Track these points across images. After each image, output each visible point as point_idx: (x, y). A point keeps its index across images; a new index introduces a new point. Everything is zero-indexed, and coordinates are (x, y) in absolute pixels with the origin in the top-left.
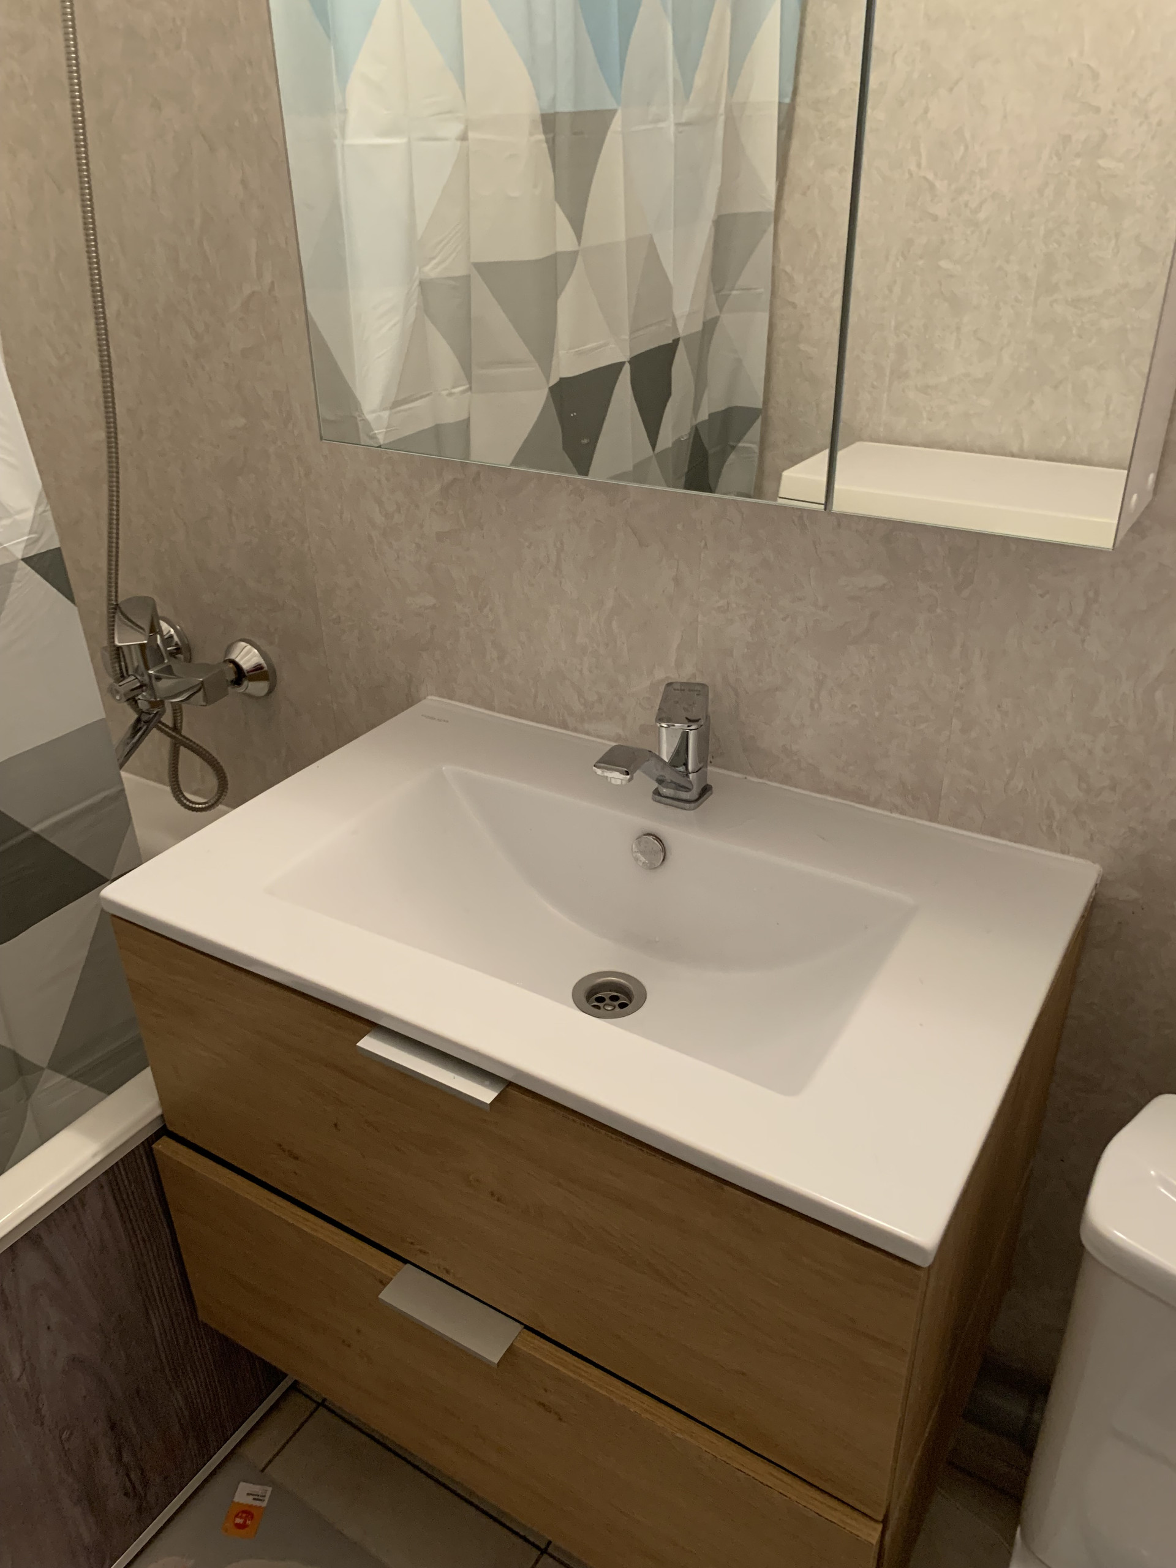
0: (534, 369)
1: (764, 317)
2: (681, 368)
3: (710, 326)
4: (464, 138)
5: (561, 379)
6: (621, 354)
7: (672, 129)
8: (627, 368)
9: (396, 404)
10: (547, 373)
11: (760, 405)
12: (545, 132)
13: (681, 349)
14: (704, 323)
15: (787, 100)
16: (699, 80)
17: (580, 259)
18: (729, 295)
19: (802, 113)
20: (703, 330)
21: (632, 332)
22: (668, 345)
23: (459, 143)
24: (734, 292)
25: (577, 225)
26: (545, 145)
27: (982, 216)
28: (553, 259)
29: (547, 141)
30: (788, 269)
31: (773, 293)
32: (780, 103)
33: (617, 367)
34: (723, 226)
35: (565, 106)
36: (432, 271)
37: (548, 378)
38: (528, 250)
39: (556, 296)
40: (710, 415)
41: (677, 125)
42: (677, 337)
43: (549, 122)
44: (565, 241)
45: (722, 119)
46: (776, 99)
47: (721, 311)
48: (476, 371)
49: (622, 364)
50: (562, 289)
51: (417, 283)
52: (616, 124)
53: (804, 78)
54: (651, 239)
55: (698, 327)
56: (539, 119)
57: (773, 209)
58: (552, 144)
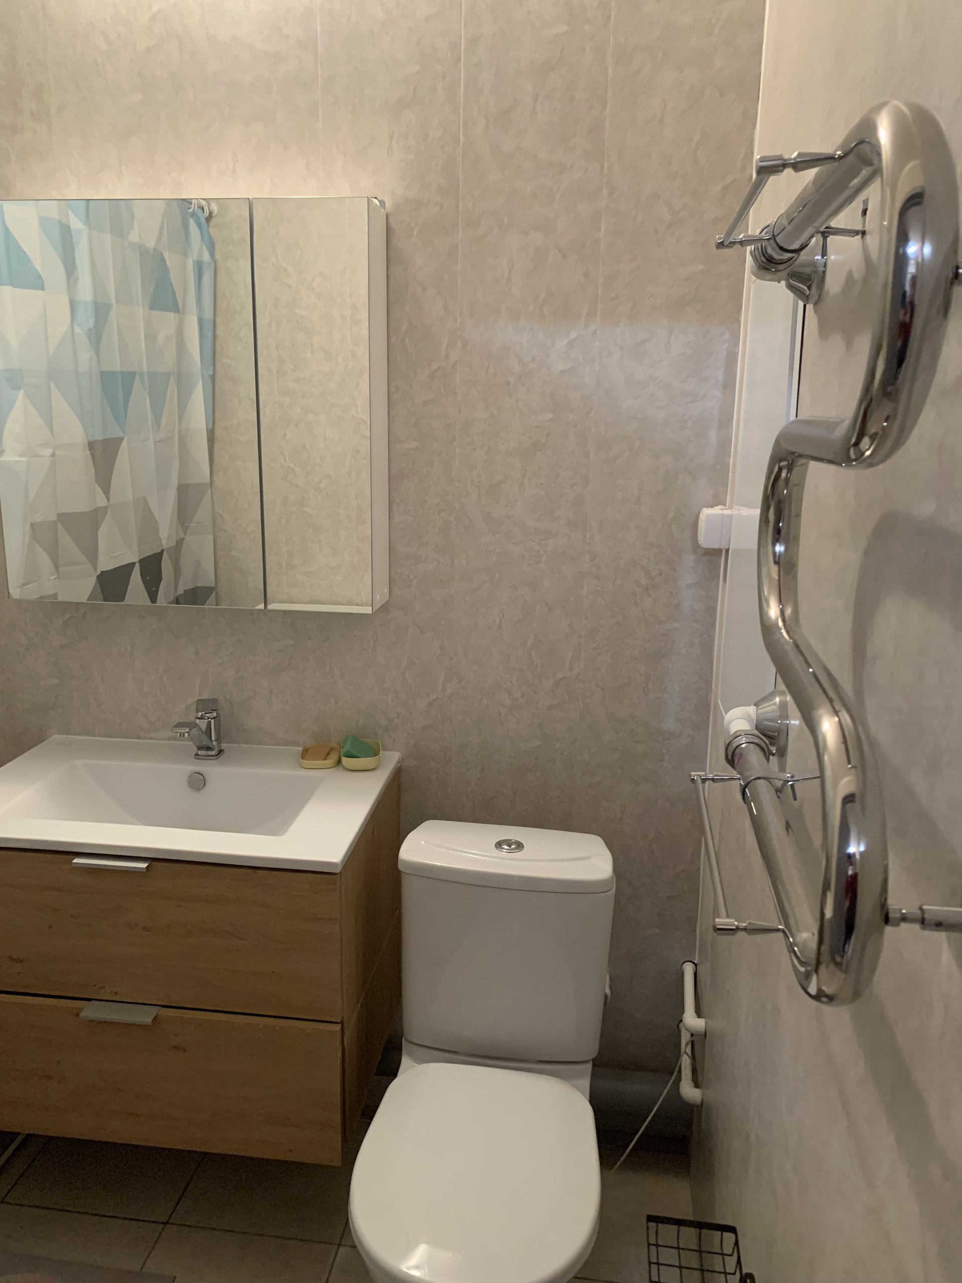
0: (89, 566)
1: (211, 537)
2: (166, 564)
3: (180, 543)
4: (53, 455)
5: (102, 572)
6: (135, 558)
7: (153, 445)
8: (137, 566)
9: (24, 585)
10: (95, 569)
11: (213, 585)
12: (90, 450)
13: (165, 554)
14: (177, 542)
15: (211, 427)
16: (164, 420)
17: (109, 510)
18: (189, 526)
19: (218, 432)
20: (177, 544)
21: (138, 547)
22: (158, 553)
23: (51, 458)
24: (192, 525)
25: (107, 492)
26: (90, 456)
27: (322, 485)
28: (96, 510)
29: (91, 454)
30: (220, 512)
31: (214, 525)
32: (207, 429)
33: (132, 565)
34: (183, 490)
35: (99, 437)
36: (38, 518)
37: (96, 571)
38: (83, 507)
39: (97, 530)
40: (185, 591)
41: (155, 442)
42: (162, 549)
43: (91, 445)
44: (101, 501)
45: (176, 438)
46: (205, 427)
47: (185, 533)
48: (60, 569)
49: (134, 564)
50: (100, 526)
51: (29, 525)
52: (124, 444)
53: (217, 415)
54: (145, 497)
55: (174, 544)
56: (87, 444)
57: (209, 481)
58: (93, 455)
